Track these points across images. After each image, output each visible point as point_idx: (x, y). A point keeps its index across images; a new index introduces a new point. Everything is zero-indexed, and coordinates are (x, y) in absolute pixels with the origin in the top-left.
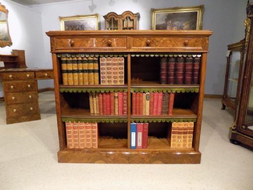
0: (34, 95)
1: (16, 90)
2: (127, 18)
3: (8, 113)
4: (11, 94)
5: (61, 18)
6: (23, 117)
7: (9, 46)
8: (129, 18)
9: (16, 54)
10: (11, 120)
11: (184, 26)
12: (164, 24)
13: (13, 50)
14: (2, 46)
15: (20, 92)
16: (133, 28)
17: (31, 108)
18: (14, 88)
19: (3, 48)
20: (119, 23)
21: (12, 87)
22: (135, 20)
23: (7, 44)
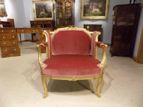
0: (16, 42)
1: (6, 39)
2: (67, 1)
3: (2, 52)
4: (4, 41)
5: (33, 2)
6: (11, 54)
7: (6, 17)
8: (69, 1)
9: (10, 21)
10: (4, 55)
11: (99, 6)
12: (88, 5)
13: (8, 19)
14: (2, 17)
15: (8, 40)
16: (70, 7)
17: (15, 50)
18: (5, 38)
19: (3, 18)
20: (63, 4)
21: (4, 37)
22: (71, 2)
23: (5, 15)
